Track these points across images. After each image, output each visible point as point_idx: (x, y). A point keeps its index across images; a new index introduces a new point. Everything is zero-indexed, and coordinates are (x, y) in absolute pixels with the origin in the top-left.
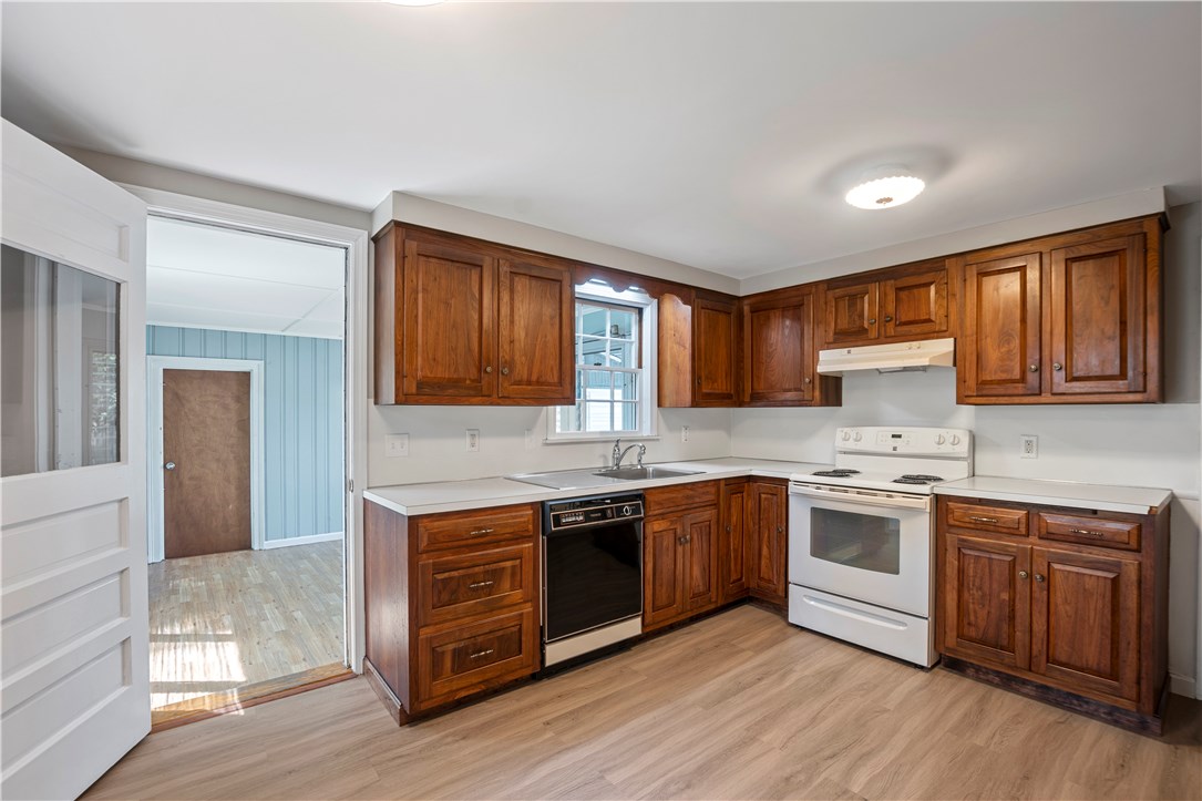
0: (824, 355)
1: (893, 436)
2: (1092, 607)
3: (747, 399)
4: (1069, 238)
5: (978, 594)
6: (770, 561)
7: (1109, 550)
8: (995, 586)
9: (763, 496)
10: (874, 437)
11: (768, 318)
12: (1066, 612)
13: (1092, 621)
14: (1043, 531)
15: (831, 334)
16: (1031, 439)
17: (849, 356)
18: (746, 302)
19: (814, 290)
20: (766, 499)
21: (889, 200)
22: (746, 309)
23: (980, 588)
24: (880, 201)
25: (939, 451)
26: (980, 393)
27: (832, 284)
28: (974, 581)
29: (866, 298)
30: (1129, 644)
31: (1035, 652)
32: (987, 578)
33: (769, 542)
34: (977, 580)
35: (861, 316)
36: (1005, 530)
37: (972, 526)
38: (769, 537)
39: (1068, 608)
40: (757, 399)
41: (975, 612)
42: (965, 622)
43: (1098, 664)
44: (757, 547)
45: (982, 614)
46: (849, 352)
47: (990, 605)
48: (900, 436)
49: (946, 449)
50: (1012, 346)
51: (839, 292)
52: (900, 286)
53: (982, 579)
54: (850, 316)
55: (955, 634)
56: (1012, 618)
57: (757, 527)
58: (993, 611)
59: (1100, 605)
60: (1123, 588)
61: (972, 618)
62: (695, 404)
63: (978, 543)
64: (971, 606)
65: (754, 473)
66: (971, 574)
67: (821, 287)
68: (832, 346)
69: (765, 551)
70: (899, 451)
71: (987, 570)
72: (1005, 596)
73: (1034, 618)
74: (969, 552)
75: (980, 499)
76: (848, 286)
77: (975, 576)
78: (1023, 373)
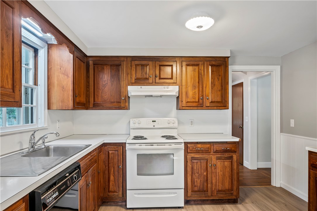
0: (130, 88)
1: (153, 121)
2: (227, 171)
3: (91, 106)
4: (210, 59)
5: (197, 175)
6: (115, 182)
7: (230, 153)
8: (202, 171)
9: (110, 152)
10: (145, 122)
11: (103, 68)
12: (221, 174)
13: (227, 175)
14: (215, 150)
15: (134, 79)
16: (192, 121)
17: (141, 89)
18: (90, 59)
19: (125, 59)
20: (112, 153)
21: (201, 27)
22: (91, 63)
23: (198, 173)
24: (198, 27)
25: (169, 126)
26: (187, 106)
27: (134, 58)
28: (196, 171)
29: (148, 66)
30: (235, 180)
31: (213, 190)
32: (200, 169)
33: (114, 173)
34: (197, 170)
35: (146, 73)
36: (205, 152)
37: (195, 152)
38: (114, 171)
39: (221, 173)
40: (96, 106)
41: (197, 181)
42: (194, 185)
43: (228, 188)
44: (107, 176)
45: (199, 181)
46: (141, 88)
47: (201, 178)
48: (155, 121)
49: (171, 125)
50: (196, 90)
51: (137, 62)
52: (160, 64)
53: (198, 169)
54: (142, 73)
55: (191, 191)
56: (207, 180)
57: (107, 167)
58: (202, 179)
59: (228, 170)
60: (233, 163)
61: (196, 184)
62: (74, 108)
63: (197, 157)
64: (195, 180)
65: (105, 142)
66: (195, 169)
67: (129, 59)
68: (134, 84)
69: (112, 178)
70: (156, 127)
71: (200, 166)
72: (205, 174)
73: (213, 179)
74: (194, 161)
75: (197, 142)
76: (140, 61)
77: (196, 169)
78: (199, 99)
